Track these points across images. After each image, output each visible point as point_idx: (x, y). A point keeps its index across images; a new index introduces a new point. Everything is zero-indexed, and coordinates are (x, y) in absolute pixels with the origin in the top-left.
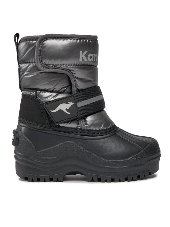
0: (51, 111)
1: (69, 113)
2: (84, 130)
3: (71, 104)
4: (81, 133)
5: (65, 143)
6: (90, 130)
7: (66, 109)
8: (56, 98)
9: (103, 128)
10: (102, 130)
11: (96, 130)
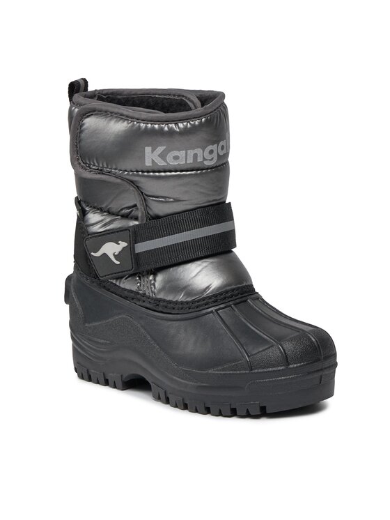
0: (92, 254)
1: (118, 263)
2: (149, 297)
3: (123, 244)
4: (144, 304)
5: (120, 317)
6: (160, 300)
7: (114, 255)
8: (108, 228)
9: (185, 297)
10: (182, 303)
11: (170, 302)
